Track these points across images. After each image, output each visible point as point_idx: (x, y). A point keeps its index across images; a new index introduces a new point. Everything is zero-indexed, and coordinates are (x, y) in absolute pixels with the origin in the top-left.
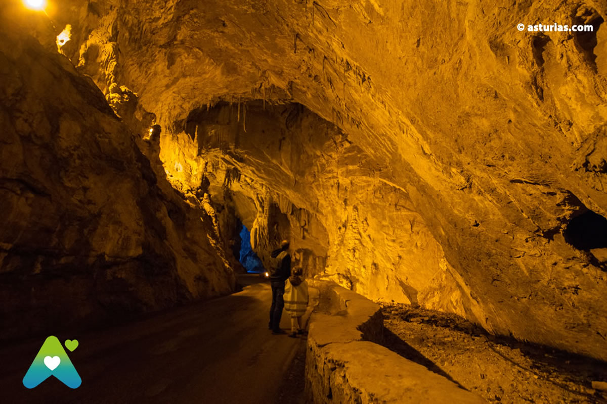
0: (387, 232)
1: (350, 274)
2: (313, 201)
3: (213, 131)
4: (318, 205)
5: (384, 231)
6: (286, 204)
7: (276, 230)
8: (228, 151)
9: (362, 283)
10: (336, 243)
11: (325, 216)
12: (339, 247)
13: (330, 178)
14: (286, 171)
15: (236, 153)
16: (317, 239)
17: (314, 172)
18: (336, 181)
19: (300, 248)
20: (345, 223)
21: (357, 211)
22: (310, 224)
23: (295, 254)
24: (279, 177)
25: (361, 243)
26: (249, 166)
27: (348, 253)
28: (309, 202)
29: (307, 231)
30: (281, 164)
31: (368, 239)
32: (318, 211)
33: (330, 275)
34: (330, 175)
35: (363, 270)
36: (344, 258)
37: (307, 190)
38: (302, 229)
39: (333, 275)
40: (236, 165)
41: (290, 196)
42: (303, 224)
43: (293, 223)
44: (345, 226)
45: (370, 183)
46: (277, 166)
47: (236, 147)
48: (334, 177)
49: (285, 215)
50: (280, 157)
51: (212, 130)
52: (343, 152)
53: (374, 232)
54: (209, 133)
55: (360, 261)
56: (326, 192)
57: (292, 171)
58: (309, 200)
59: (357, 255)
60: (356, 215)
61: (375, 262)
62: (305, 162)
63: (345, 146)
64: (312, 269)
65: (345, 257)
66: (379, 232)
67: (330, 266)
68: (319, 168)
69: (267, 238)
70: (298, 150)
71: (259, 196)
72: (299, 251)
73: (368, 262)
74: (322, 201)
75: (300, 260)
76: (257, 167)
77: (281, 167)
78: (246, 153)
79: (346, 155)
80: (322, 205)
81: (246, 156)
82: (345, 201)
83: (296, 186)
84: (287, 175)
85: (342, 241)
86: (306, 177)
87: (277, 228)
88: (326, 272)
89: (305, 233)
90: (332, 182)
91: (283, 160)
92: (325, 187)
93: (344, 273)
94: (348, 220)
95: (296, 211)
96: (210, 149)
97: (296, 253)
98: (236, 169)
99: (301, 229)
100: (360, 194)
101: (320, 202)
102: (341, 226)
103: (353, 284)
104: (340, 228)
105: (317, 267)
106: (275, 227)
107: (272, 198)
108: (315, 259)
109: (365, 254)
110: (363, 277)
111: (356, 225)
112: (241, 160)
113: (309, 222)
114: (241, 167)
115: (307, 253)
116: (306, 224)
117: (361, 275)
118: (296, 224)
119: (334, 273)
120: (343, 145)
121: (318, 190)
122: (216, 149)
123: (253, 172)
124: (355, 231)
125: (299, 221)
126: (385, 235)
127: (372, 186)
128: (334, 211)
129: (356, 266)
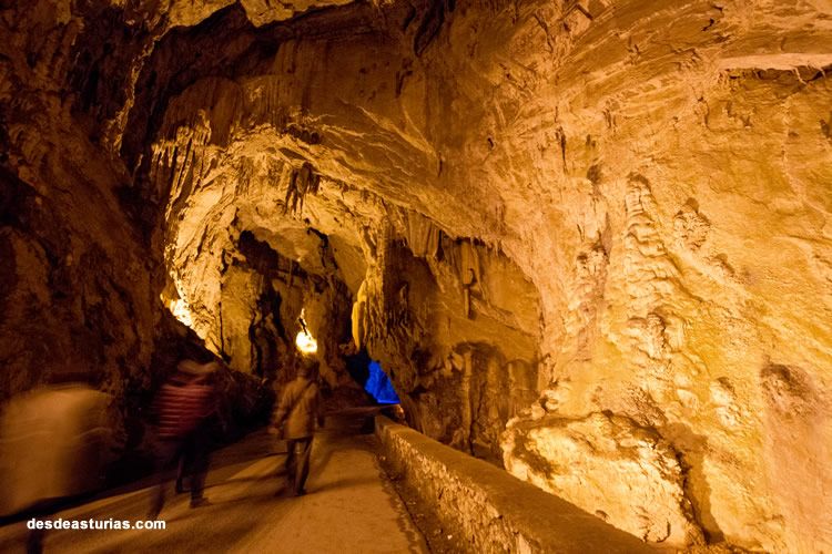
0: (812, 232)
1: (661, 414)
2: (490, 208)
3: (257, 90)
4: (503, 215)
5: (793, 231)
6: (423, 234)
7: (403, 301)
8: (289, 125)
9: (728, 459)
10: (575, 304)
11: (527, 242)
12: (587, 318)
13: (535, 129)
14: (415, 143)
15: (303, 126)
16: (509, 313)
17: (489, 133)
18: (552, 131)
19: (465, 340)
20: (600, 240)
21: (648, 187)
22: (485, 278)
23: (451, 358)
24: (400, 161)
25: (682, 289)
26: (333, 148)
27: (636, 332)
28: (479, 210)
29: (479, 296)
30: (402, 126)
31: (716, 273)
32: (504, 234)
33: (571, 420)
34: (534, 122)
35: (719, 396)
36: (618, 353)
37: (472, 179)
38: (466, 291)
39: (581, 420)
40: (306, 155)
41: (429, 208)
42: (467, 279)
43: (444, 282)
44: (600, 246)
45: (680, 96)
46: (395, 133)
47: (304, 112)
48: (545, 125)
49: (423, 262)
50: (401, 112)
51: (257, 88)
52: (568, 52)
53: (738, 243)
54: (251, 96)
55: (695, 358)
56: (524, 174)
57: (430, 139)
58: (477, 206)
59: (677, 336)
60: (646, 200)
61: (779, 359)
62: (461, 117)
63: (575, 31)
64: (498, 395)
65: (624, 347)
66: (764, 238)
67: (562, 384)
68: (502, 116)
69: (384, 321)
70: (445, 91)
71: (370, 233)
72: (460, 349)
73: (743, 360)
74: (516, 204)
75: (464, 370)
76: (350, 147)
77: (403, 136)
78: (325, 121)
79: (580, 56)
80: (516, 214)
81: (324, 127)
82: (594, 175)
83: (442, 176)
84: (417, 153)
85: (598, 297)
86: (466, 149)
87: (406, 296)
88: (550, 406)
89: (476, 303)
90: (540, 138)
91: (408, 117)
92: (522, 160)
93: (633, 411)
94: (608, 228)
95: (449, 246)
96: (253, 127)
97: (454, 354)
98: (308, 166)
99: (463, 293)
100: (647, 136)
101: (511, 205)
102: (586, 250)
103: (689, 458)
104: (583, 257)
105: (513, 391)
106: (401, 293)
107: (394, 228)
108: (504, 369)
109: (714, 330)
110: (727, 432)
111: (650, 231)
112: (315, 139)
113: (482, 272)
114: (317, 158)
115: (481, 354)
116: (474, 281)
117: (713, 421)
118: (452, 283)
119: (584, 412)
120: (567, 28)
121: (502, 175)
122: (264, 125)
123: (341, 161)
124: (653, 250)
125: (458, 272)
126: (804, 245)
127: (693, 100)
128: (555, 219)
129: (681, 380)
